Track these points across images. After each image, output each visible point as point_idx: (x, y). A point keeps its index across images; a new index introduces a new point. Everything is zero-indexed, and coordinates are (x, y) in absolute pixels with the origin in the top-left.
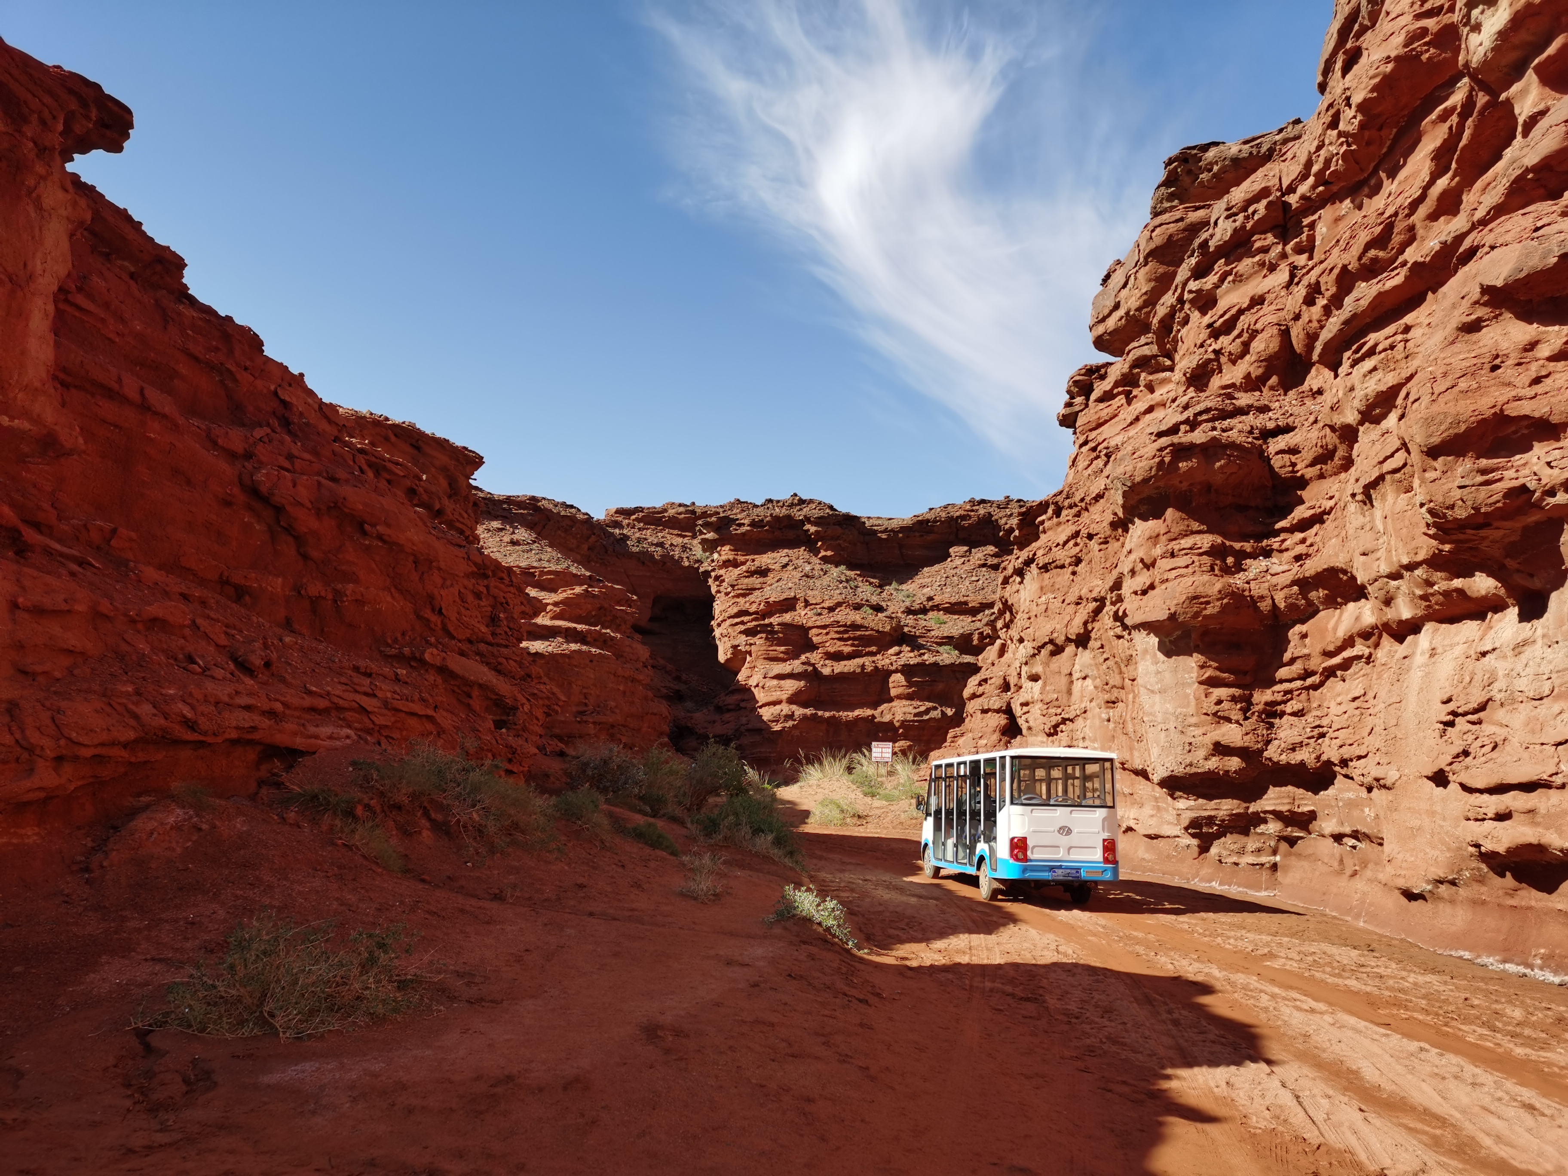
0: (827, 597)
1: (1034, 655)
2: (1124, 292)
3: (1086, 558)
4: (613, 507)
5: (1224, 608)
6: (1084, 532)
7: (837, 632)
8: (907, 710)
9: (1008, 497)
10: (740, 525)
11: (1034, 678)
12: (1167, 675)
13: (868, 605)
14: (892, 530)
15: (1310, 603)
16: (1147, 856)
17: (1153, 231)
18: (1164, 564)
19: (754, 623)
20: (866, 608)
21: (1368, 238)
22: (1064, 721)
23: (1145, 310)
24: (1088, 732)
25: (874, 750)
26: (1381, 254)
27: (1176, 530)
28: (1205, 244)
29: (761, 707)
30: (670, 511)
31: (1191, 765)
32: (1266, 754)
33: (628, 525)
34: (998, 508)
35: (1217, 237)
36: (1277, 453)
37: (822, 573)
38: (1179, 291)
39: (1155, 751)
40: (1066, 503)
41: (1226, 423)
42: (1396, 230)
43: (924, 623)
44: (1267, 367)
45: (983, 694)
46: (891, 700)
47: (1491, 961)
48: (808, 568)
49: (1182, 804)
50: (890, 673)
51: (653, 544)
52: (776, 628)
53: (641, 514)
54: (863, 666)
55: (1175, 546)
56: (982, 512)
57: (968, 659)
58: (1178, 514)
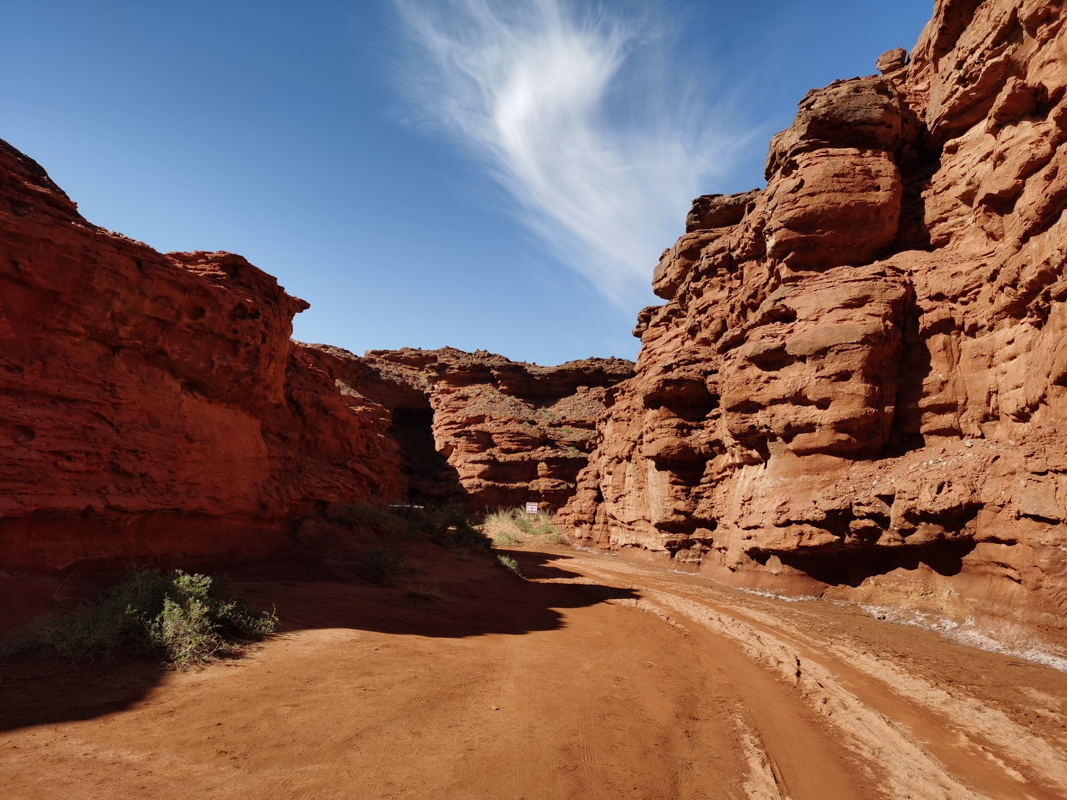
0: (503, 415)
1: (609, 462)
2: (669, 269)
3: (633, 419)
4: (370, 349)
5: (679, 452)
6: (632, 407)
7: (508, 437)
8: (547, 484)
9: (613, 357)
10: (452, 369)
11: (610, 473)
12: (658, 479)
13: (527, 421)
14: (543, 375)
15: (713, 451)
16: (651, 560)
17: (683, 242)
18: (658, 431)
19: (460, 430)
20: (526, 423)
21: (749, 294)
22: (621, 496)
23: (679, 281)
24: (631, 503)
25: (527, 507)
26: (754, 301)
27: (664, 416)
28: (697, 268)
29: (462, 479)
30: (405, 353)
31: (666, 518)
32: (693, 514)
33: (379, 361)
34: (607, 363)
35: (702, 266)
36: (709, 383)
37: (500, 400)
38: (687, 285)
39: (653, 512)
40: (627, 390)
41: (690, 367)
42: (759, 293)
43: (560, 433)
44: (715, 337)
45: (586, 479)
46: (538, 478)
47: (747, 590)
48: (492, 396)
49: (664, 535)
50: (538, 462)
51: (395, 375)
52: (473, 433)
53: (387, 355)
54: (523, 458)
55: (663, 423)
56: (597, 366)
57: (584, 455)
58: (665, 409)
